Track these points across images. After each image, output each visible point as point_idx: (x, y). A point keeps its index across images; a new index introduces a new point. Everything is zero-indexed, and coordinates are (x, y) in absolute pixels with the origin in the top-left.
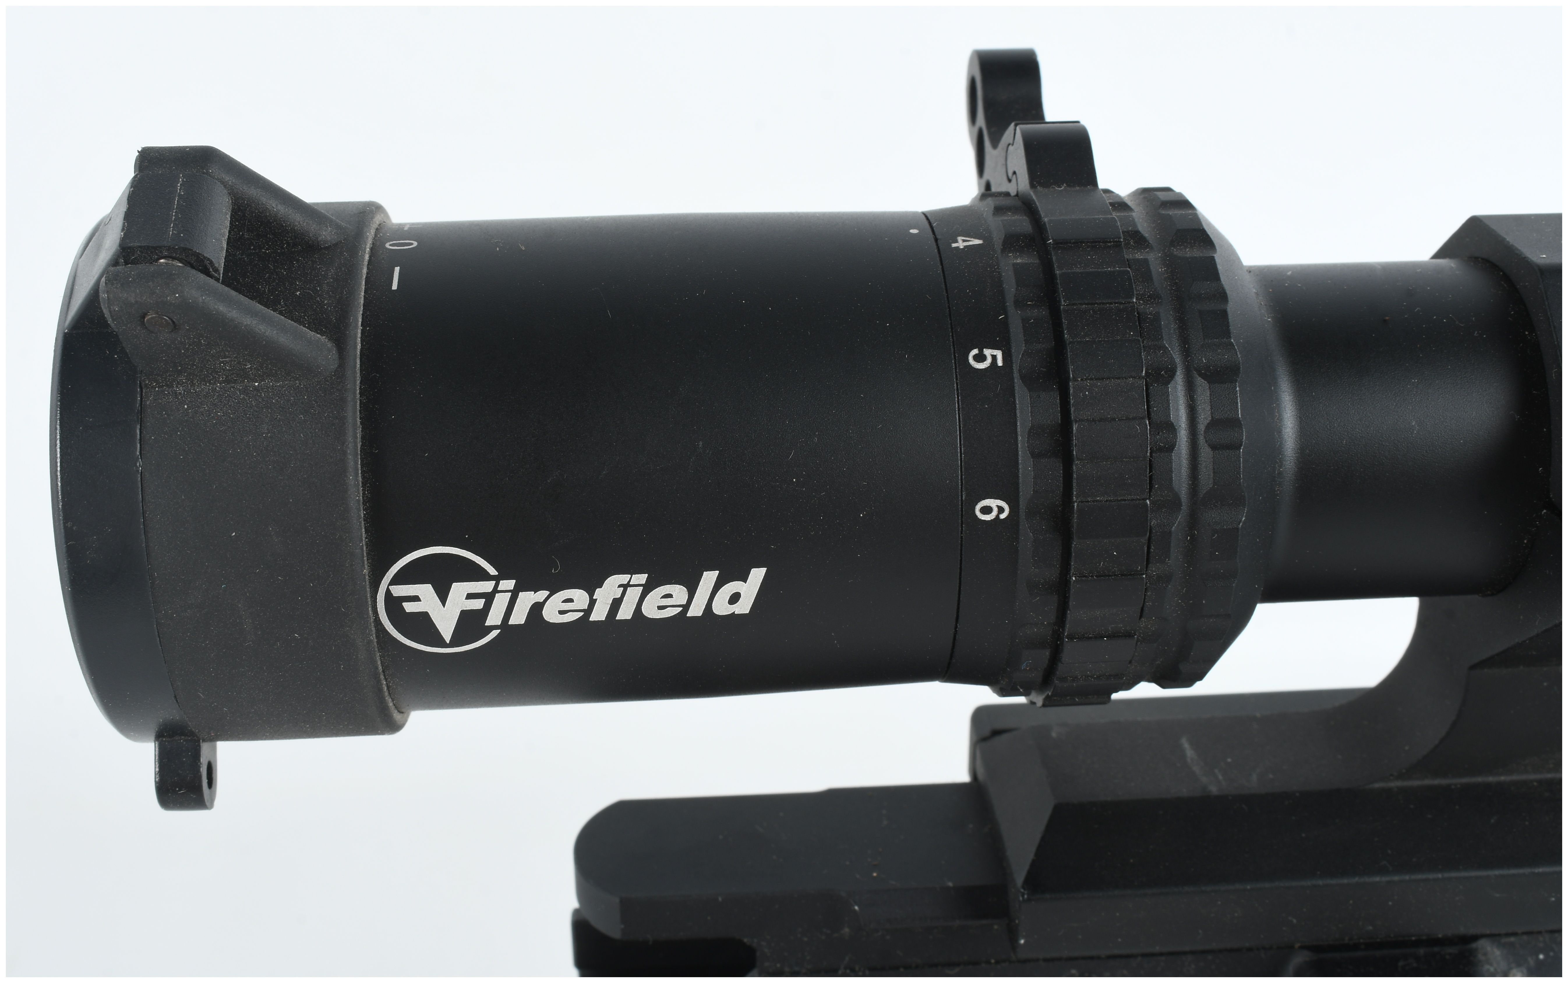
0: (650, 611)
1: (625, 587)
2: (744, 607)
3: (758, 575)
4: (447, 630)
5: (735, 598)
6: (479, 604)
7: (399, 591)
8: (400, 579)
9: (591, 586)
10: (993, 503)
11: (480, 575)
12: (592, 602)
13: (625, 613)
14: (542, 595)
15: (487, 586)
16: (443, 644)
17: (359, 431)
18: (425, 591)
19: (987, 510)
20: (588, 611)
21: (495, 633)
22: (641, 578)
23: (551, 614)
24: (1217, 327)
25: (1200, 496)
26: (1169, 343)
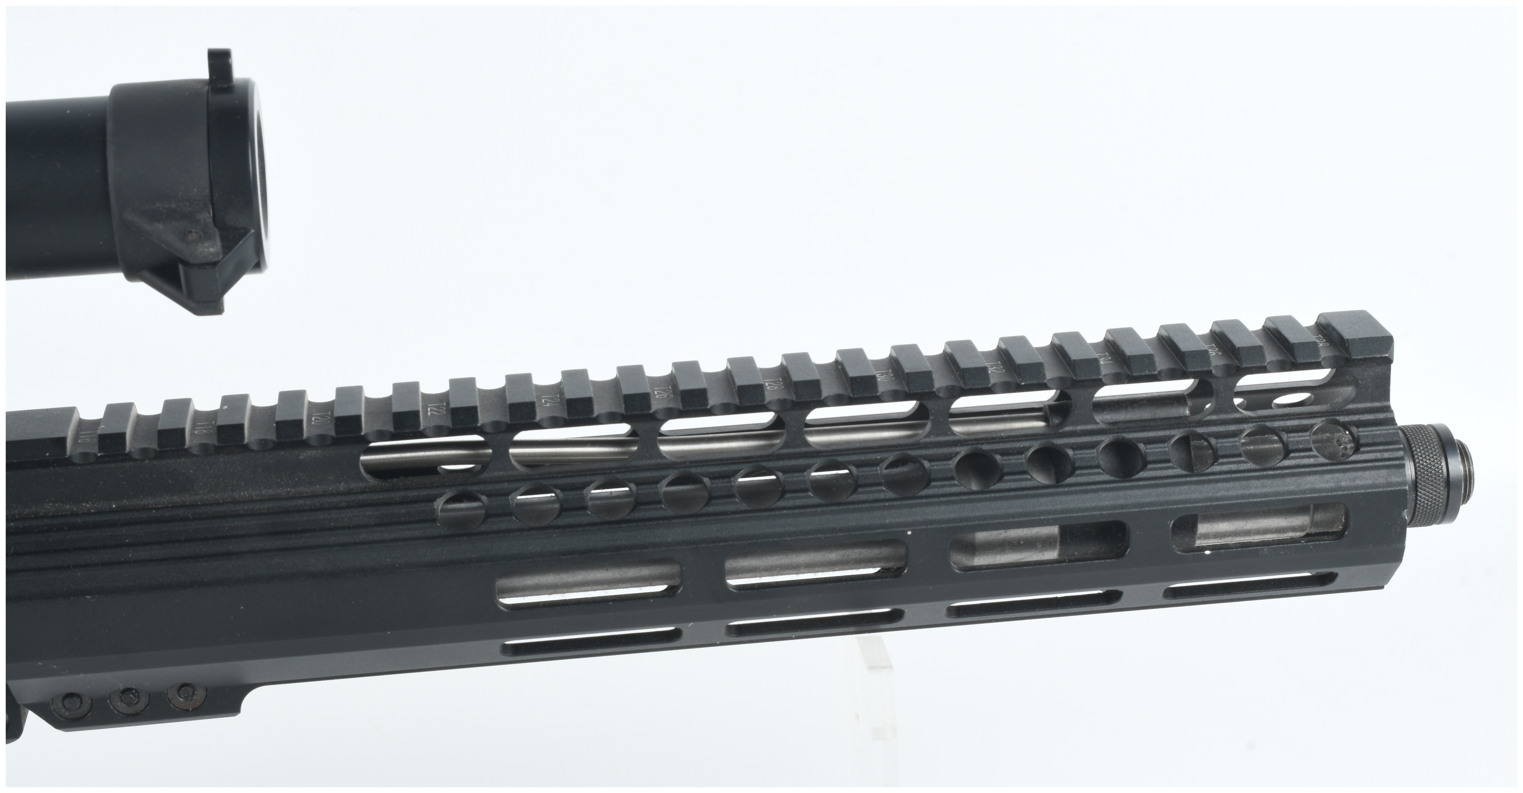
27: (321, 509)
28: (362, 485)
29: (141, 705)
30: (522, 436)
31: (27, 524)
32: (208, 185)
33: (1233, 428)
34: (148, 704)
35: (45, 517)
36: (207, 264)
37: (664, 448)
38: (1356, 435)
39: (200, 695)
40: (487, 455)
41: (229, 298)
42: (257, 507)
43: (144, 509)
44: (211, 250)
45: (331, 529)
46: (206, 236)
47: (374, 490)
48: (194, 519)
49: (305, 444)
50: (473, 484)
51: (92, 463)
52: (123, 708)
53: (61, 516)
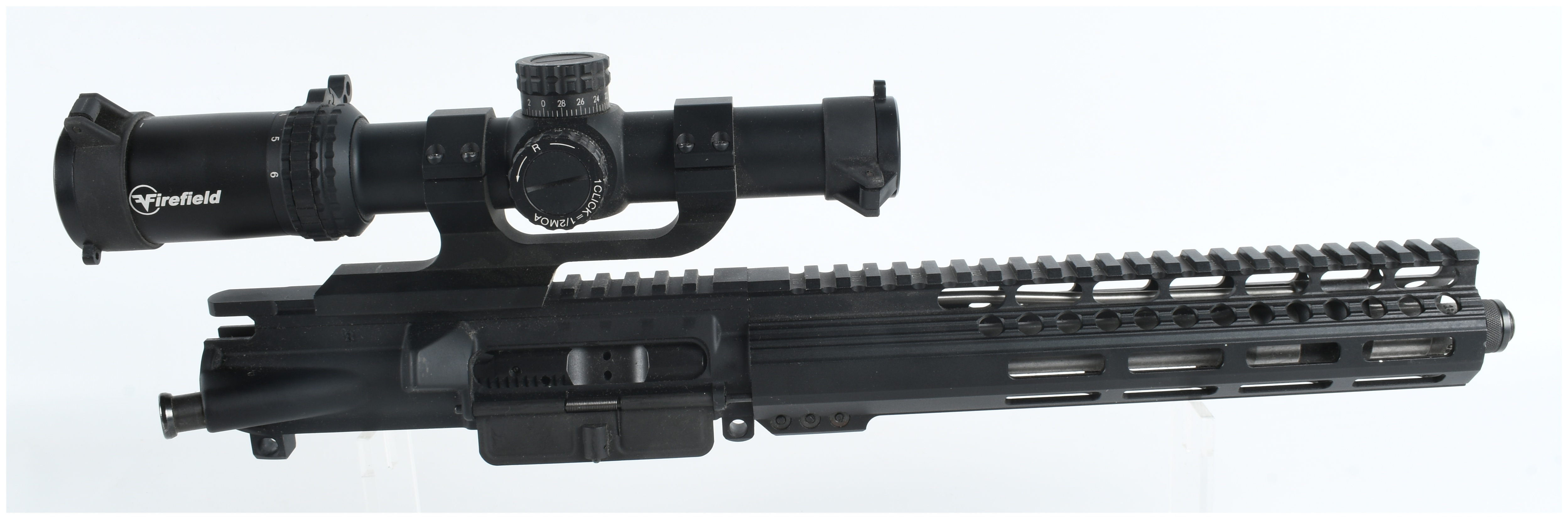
0: (195, 203)
1: (188, 195)
2: (217, 201)
3: (219, 192)
4: (147, 208)
5: (215, 199)
6: (153, 200)
7: (135, 197)
8: (134, 193)
9: (179, 195)
10: (274, 173)
11: (153, 192)
12: (180, 200)
13: (189, 203)
14: (168, 197)
15: (154, 195)
16: (146, 212)
17: (125, 157)
18: (140, 196)
19: (273, 175)
20: (180, 202)
21: (158, 209)
22: (191, 193)
23: (171, 204)
24: (332, 130)
25: (324, 170)
26: (319, 134)
27: (918, 322)
28: (938, 311)
29: (816, 423)
30: (1023, 288)
31: (767, 325)
32: (876, 149)
33: (1394, 296)
34: (819, 423)
35: (776, 321)
36: (875, 189)
37: (1095, 298)
38: (1459, 301)
39: (846, 419)
40: (1002, 298)
41: (882, 208)
42: (885, 320)
43: (826, 319)
44: (879, 181)
45: (923, 333)
46: (876, 174)
47: (944, 314)
48: (853, 325)
49: (911, 288)
50: (996, 312)
51: (802, 294)
52: (806, 424)
53: (784, 321)
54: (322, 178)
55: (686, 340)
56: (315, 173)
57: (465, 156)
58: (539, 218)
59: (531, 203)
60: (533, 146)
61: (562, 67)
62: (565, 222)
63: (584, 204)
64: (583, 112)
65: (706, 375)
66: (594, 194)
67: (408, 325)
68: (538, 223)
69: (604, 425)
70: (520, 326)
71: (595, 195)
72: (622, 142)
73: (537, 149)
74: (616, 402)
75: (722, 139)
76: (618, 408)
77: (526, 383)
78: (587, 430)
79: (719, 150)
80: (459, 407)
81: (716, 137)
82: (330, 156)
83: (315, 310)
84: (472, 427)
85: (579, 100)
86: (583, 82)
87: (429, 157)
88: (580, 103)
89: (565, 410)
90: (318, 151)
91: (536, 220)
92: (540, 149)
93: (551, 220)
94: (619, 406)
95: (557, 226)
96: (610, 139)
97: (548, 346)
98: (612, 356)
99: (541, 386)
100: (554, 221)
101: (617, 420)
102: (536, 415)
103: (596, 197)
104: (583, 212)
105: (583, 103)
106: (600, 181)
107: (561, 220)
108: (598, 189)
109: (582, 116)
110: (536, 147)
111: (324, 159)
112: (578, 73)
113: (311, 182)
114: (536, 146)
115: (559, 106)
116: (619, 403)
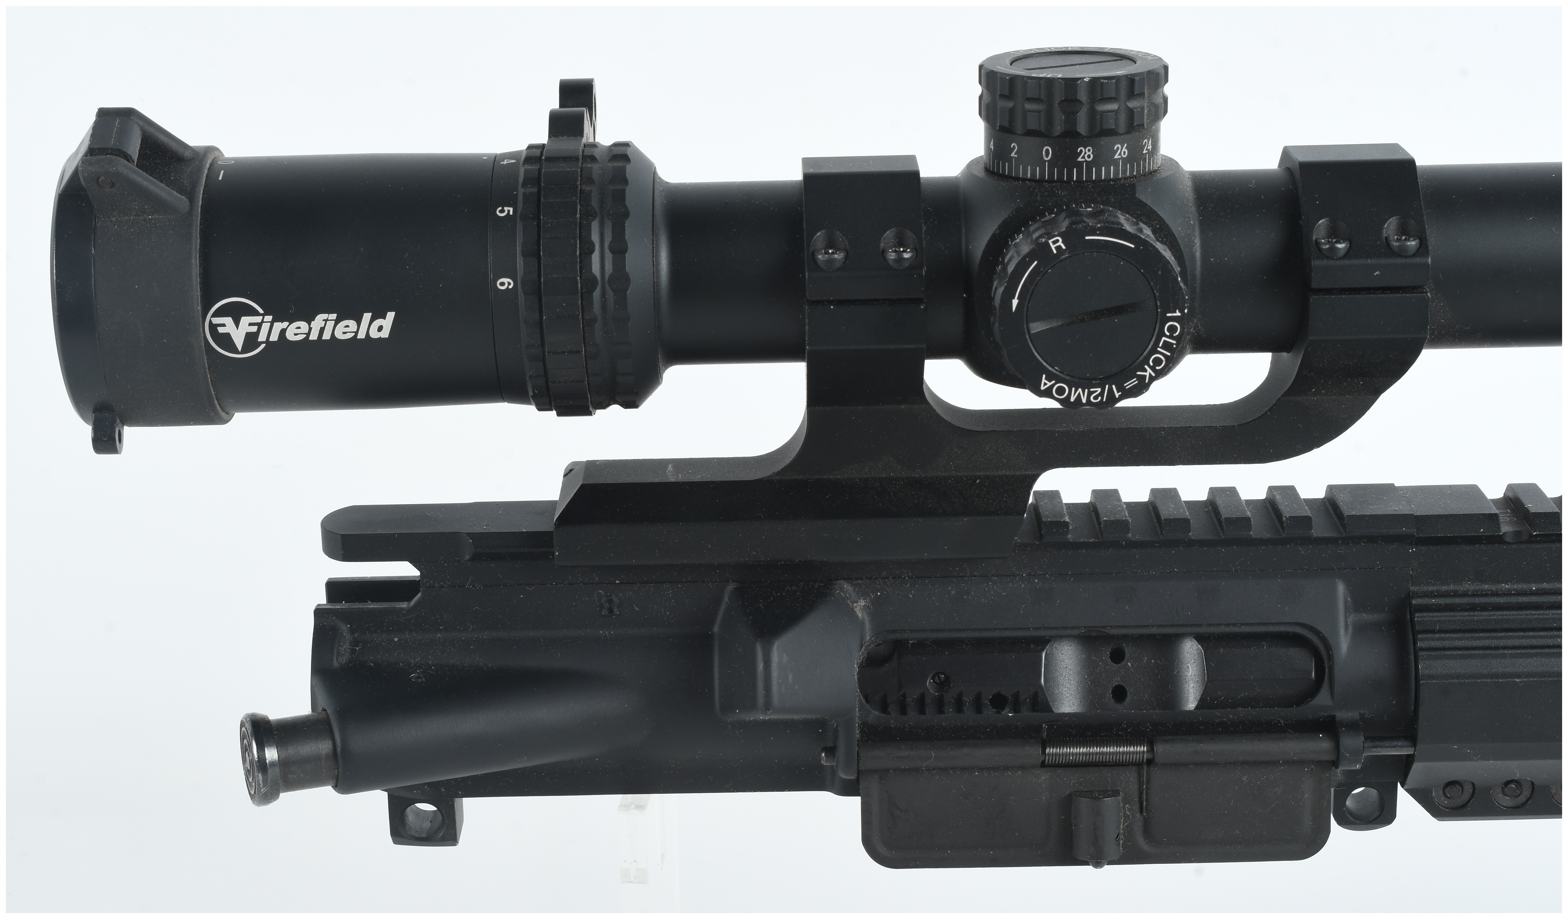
0: (339, 335)
1: (326, 320)
2: (385, 334)
3: (391, 315)
4: (239, 343)
5: (380, 329)
6: (254, 329)
7: (217, 321)
8: (217, 314)
9: (309, 320)
10: (506, 280)
11: (255, 313)
12: (310, 329)
13: (327, 336)
14: (286, 324)
15: (258, 319)
16: (237, 352)
17: (199, 241)
18: (228, 321)
19: (502, 284)
20: (308, 334)
21: (263, 346)
22: (334, 316)
23: (290, 336)
24: (620, 197)
25: (607, 277)
26: (595, 203)
29: (1522, 799)
31: (1449, 601)
34: (1530, 798)
35: (1465, 594)
51: (1521, 542)
52: (1506, 801)
53: (1482, 595)
54: (603, 293)
55: (1282, 629)
56: (590, 283)
57: (892, 256)
58: (1049, 384)
59: (1036, 354)
60: (1050, 242)
61: (1094, 81)
62: (1101, 394)
63: (1142, 358)
64: (1124, 171)
65: (1323, 698)
66: (1164, 338)
67: (731, 587)
68: (1047, 394)
69: (1115, 793)
70: (953, 592)
71: (1164, 341)
72: (1197, 233)
73: (1060, 246)
74: (1145, 749)
75: (1404, 231)
76: (1147, 760)
77: (959, 706)
78: (1084, 803)
79: (1401, 253)
80: (831, 751)
81: (1390, 226)
82: (619, 249)
83: (553, 553)
84: (847, 790)
85: (1118, 148)
86: (1131, 112)
87: (820, 257)
88: (1120, 154)
89: (1043, 762)
90: (595, 238)
91: (1043, 388)
92: (1064, 247)
93: (1073, 389)
94: (1150, 756)
95: (1084, 401)
96: (1176, 227)
97: (1008, 634)
98: (1127, 655)
99: (989, 712)
100: (1080, 390)
101: (1140, 783)
102: (981, 769)
103: (1167, 346)
104: (1138, 373)
105: (1124, 153)
106: (1178, 314)
107: (1092, 390)
108: (1172, 329)
109: (1121, 179)
110: (1056, 244)
111: (609, 256)
112: (1123, 93)
113: (582, 300)
114: (1057, 241)
115: (1080, 159)
116: (1151, 750)
